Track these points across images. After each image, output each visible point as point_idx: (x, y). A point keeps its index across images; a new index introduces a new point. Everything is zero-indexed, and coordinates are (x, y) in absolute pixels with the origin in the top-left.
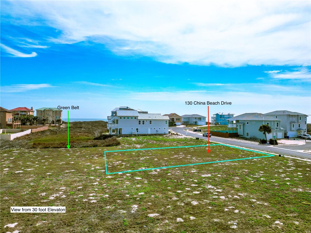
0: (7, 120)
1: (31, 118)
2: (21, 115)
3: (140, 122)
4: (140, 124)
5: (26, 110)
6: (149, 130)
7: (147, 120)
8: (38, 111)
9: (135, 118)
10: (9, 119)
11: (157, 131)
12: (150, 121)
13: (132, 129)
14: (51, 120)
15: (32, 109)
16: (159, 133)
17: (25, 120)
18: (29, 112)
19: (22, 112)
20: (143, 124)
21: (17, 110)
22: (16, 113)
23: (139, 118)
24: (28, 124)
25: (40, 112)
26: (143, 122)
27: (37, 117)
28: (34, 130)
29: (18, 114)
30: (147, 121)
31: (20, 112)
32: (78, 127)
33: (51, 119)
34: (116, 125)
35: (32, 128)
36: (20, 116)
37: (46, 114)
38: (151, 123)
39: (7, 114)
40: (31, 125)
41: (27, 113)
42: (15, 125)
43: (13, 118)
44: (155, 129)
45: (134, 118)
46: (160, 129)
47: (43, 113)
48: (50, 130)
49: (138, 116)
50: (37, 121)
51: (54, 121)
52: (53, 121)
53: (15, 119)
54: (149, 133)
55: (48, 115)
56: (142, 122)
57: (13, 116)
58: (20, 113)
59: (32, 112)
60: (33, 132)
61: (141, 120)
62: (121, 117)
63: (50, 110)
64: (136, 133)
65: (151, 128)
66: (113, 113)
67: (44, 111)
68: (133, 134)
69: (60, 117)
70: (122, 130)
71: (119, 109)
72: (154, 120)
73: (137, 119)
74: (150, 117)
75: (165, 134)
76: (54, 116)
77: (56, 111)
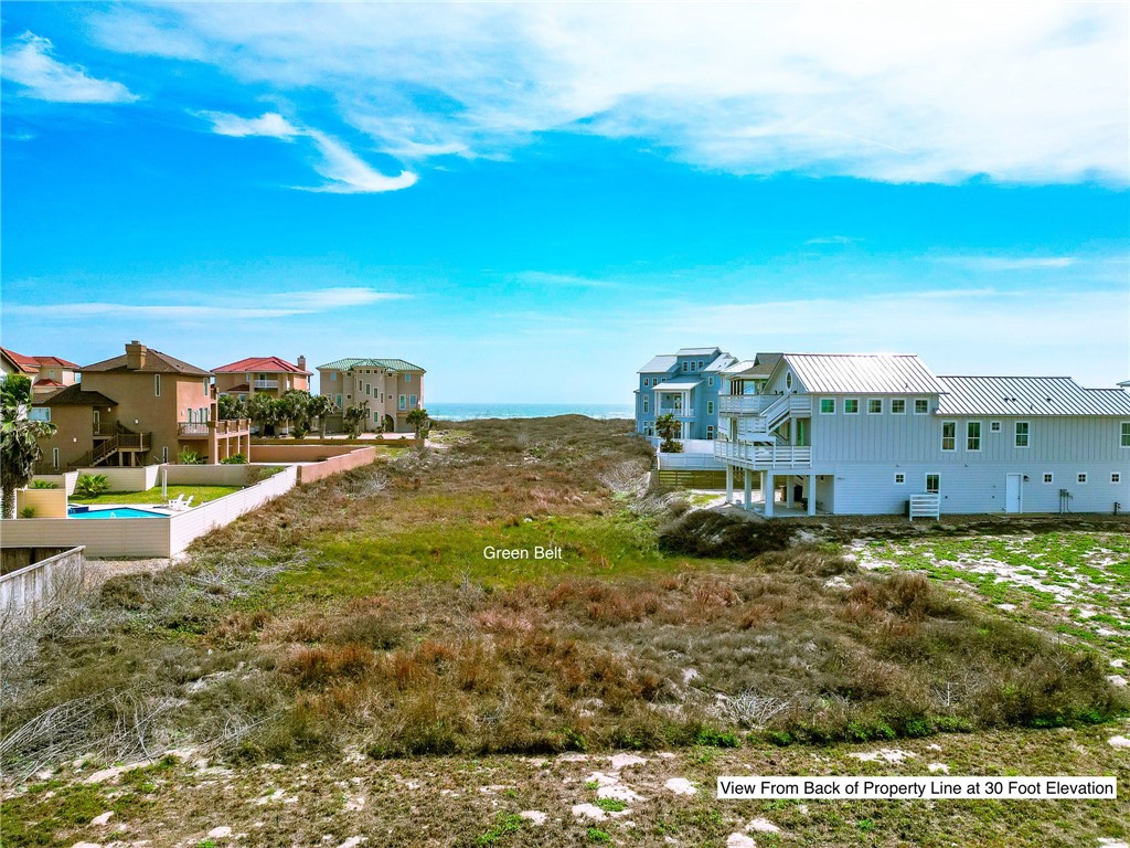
0: (182, 418)
1: (298, 406)
2: (256, 389)
3: (949, 430)
4: (948, 445)
5: (278, 371)
7: (996, 421)
8: (325, 373)
9: (921, 405)
10: (196, 409)
11: (1063, 493)
12: (1021, 428)
13: (900, 479)
14: (381, 415)
15: (302, 366)
16: (1076, 505)
17: (272, 412)
18: (291, 377)
19: (263, 377)
20: (974, 445)
21: (243, 370)
22: (238, 382)
23: (945, 407)
24: (286, 430)
25: (334, 377)
26: (974, 431)
27: (323, 400)
28: (313, 470)
29: (245, 388)
30: (995, 427)
31: (252, 377)
32: (504, 450)
33: (378, 409)
34: (796, 452)
36: (252, 394)
37: (358, 387)
38: (1022, 441)
39: (181, 385)
40: (296, 435)
41: (283, 384)
42: (222, 442)
43: (213, 405)
44: (1048, 478)
45: (910, 407)
46: (1082, 478)
47: (346, 381)
48: (384, 462)
49: (936, 395)
50: (321, 417)
51: (395, 417)
52: (387, 416)
53: (224, 413)
54: (1012, 508)
55: (368, 393)
56: (961, 436)
57: (213, 396)
58: (253, 383)
59: (303, 376)
60: (305, 479)
61: (955, 416)
62: (828, 402)
63: (375, 369)
64: (933, 505)
65: (1025, 477)
66: (648, 379)
67: (349, 374)
68: (912, 515)
69: (419, 399)
70: (837, 486)
71: (675, 360)
72: (1048, 417)
73: (934, 410)
74: (1014, 399)
75: (1115, 513)
76: (390, 397)
77: (401, 375)
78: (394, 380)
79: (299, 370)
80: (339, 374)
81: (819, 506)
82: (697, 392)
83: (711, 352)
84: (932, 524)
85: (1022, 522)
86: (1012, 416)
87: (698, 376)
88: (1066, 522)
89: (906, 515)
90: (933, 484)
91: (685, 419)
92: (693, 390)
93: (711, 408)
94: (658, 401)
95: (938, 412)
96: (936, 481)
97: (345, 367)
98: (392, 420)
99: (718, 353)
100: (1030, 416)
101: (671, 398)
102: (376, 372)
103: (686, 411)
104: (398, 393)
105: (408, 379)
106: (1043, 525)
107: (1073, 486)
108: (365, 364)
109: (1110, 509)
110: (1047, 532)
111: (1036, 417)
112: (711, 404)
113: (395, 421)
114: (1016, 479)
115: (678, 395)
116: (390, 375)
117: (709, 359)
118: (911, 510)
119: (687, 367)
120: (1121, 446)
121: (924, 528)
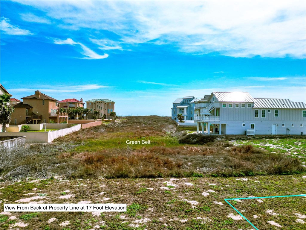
0: (50, 111)
1: (81, 111)
2: (69, 107)
3: (257, 112)
4: (257, 116)
5: (75, 102)
6: (274, 127)
7: (269, 110)
8: (88, 103)
9: (249, 106)
10: (53, 109)
11: (288, 129)
12: (276, 112)
13: (244, 125)
14: (103, 114)
16: (291, 133)
17: (74, 113)
18: (79, 104)
19: (71, 104)
20: (263, 116)
21: (66, 102)
22: (64, 105)
23: (256, 106)
24: (77, 118)
25: (90, 104)
26: (263, 113)
27: (87, 110)
28: (85, 126)
29: (66, 107)
30: (269, 111)
31: (68, 104)
32: (136, 123)
33: (102, 113)
34: (216, 118)
35: (82, 123)
36: (68, 108)
37: (97, 106)
38: (276, 115)
39: (50, 103)
40: (80, 119)
41: (76, 105)
43: (58, 109)
44: (283, 125)
45: (246, 106)
46: (292, 125)
47: (94, 105)
48: (104, 125)
49: (253, 103)
50: (87, 114)
51: (107, 115)
52: (104, 114)
54: (274, 133)
55: (99, 108)
56: (260, 114)
58: (69, 105)
59: (82, 104)
60: (83, 128)
61: (258, 108)
62: (224, 104)
63: (101, 102)
64: (253, 132)
65: (277, 125)
66: (175, 105)
67: (94, 103)
68: (247, 134)
69: (113, 110)
70: (227, 127)
71: (182, 100)
72: (283, 109)
73: (253, 107)
74: (274, 104)
75: (301, 135)
76: (105, 109)
77: (108, 103)
78: (107, 105)
79: (81, 102)
80: (92, 103)
81: (222, 132)
82: (188, 108)
83: (192, 98)
84: (252, 137)
85: (277, 136)
86: (273, 109)
87: (189, 104)
88: (288, 137)
89: (246, 135)
90: (253, 126)
91: (185, 115)
92: (187, 108)
93: (192, 112)
94: (178, 110)
95: (254, 107)
96: (254, 126)
97: (93, 101)
98: (106, 116)
99: (194, 98)
100: (278, 109)
101: (181, 110)
102: (102, 103)
103: (185, 113)
104: (108, 108)
105: (110, 105)
106: (282, 137)
107: (290, 128)
108: (99, 100)
109: (300, 134)
110: (283, 138)
111: (280, 109)
112: (192, 111)
113: (107, 116)
114: (275, 126)
115: (183, 109)
116: (105, 103)
117: (191, 99)
118: (247, 133)
119: (185, 101)
120: (303, 117)
121: (250, 138)
